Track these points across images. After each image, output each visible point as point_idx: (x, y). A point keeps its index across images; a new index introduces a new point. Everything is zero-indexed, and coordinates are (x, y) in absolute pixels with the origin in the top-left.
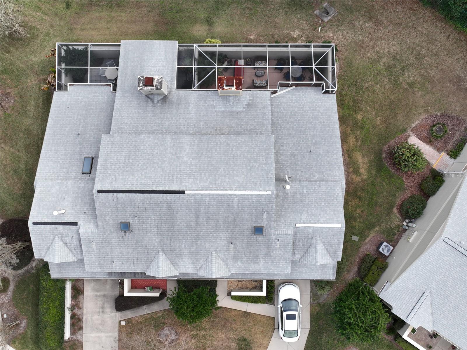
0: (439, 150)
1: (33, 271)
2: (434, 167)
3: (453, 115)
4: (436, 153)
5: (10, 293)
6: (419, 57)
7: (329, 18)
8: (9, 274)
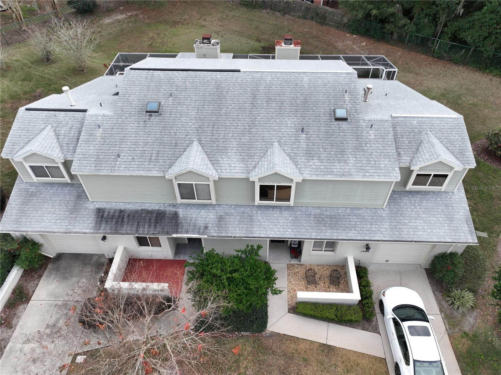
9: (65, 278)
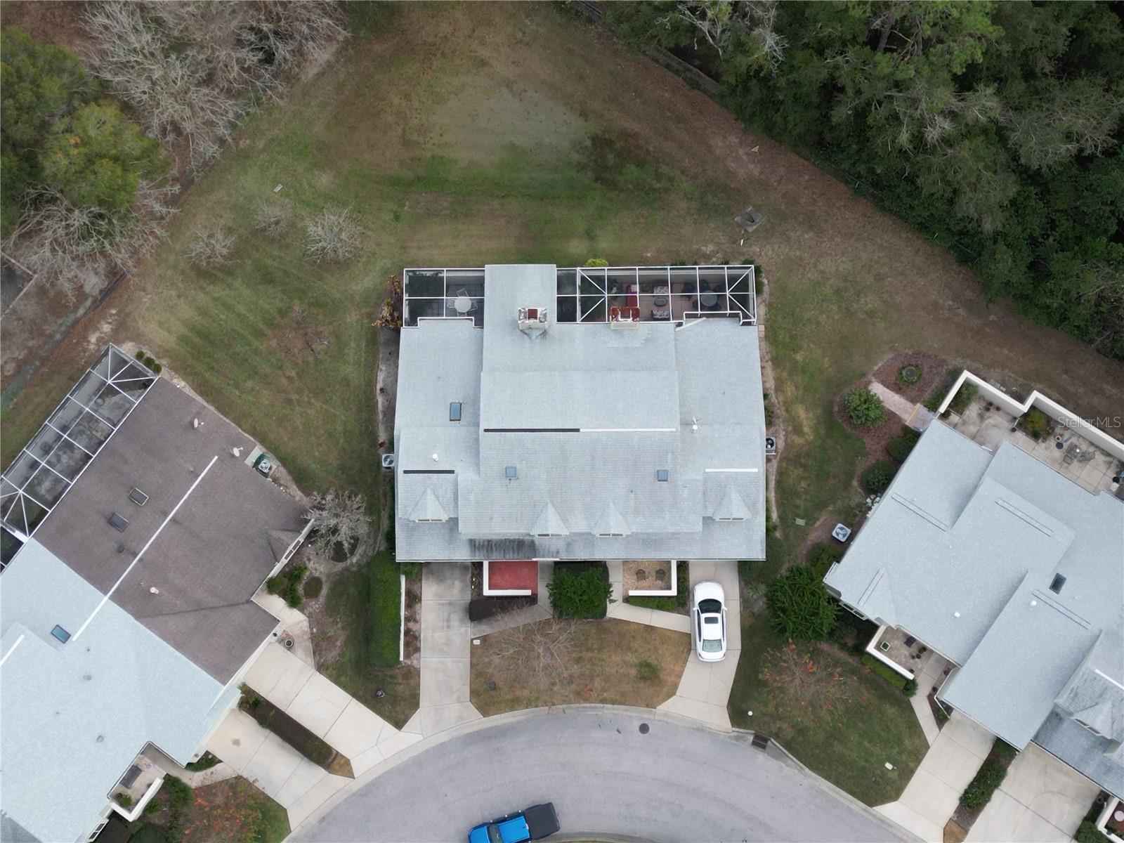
0: (913, 401)
1: (355, 569)
2: (907, 424)
3: (930, 353)
4: (909, 405)
5: (322, 599)
6: (879, 278)
7: (755, 227)
8: (321, 572)
9: (441, 581)
